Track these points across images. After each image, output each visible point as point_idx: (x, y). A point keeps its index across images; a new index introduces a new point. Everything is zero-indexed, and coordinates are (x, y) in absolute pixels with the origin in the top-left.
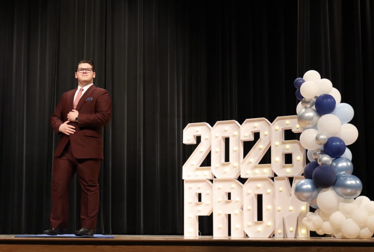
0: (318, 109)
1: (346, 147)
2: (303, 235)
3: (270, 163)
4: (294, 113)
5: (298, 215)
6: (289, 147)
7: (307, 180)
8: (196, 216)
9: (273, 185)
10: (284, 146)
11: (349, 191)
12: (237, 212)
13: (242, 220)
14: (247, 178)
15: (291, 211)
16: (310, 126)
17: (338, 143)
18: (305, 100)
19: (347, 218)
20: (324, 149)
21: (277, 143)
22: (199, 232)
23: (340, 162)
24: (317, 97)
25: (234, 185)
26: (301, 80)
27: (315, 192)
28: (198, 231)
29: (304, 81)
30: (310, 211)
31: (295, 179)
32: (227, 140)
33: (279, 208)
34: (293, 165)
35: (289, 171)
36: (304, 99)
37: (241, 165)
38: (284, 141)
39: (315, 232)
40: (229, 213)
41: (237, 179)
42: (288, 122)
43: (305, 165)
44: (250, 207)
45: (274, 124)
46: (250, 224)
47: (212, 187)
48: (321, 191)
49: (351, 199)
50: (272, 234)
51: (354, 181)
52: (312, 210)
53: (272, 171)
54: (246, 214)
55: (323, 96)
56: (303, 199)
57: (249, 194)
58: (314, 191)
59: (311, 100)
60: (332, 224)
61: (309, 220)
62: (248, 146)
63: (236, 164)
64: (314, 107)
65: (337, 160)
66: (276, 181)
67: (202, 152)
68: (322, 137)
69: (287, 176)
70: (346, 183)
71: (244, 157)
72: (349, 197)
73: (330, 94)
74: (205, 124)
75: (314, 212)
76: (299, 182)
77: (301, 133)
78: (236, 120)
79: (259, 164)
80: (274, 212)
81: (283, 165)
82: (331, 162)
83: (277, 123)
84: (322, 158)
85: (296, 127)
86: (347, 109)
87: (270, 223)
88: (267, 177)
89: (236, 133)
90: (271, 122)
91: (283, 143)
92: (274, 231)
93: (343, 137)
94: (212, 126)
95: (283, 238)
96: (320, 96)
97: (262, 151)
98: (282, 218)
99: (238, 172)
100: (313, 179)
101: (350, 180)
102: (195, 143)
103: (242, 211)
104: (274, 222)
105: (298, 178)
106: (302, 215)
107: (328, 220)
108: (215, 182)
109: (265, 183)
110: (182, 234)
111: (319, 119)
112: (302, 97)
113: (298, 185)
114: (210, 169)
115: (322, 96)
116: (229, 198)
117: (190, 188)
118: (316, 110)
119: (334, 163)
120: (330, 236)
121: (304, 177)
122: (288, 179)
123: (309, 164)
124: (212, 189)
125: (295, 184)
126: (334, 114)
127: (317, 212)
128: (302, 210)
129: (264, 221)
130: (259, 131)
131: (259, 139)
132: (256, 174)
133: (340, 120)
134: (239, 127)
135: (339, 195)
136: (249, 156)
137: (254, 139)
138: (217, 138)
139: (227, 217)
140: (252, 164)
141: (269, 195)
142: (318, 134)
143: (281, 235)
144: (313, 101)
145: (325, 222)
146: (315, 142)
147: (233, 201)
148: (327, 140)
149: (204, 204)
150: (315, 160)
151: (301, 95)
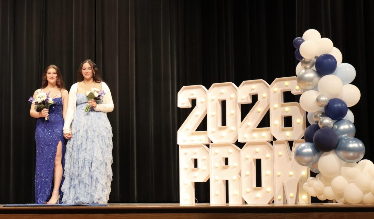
0: (318, 70)
1: (348, 109)
2: (304, 201)
3: (269, 126)
4: (294, 74)
5: (298, 180)
6: (289, 109)
7: (308, 144)
8: (192, 183)
9: (271, 148)
10: (283, 108)
11: (351, 154)
12: (235, 177)
13: (240, 188)
14: (244, 142)
15: (291, 176)
16: (310, 87)
17: (340, 105)
18: (304, 60)
19: (349, 183)
20: (325, 111)
21: (276, 106)
22: (195, 200)
23: (341, 124)
24: (317, 57)
25: (231, 150)
26: (300, 39)
27: (316, 156)
28: (194, 198)
29: (303, 41)
30: (311, 176)
31: (295, 143)
32: (224, 103)
33: (279, 173)
34: (293, 128)
35: (289, 134)
36: (303, 59)
37: (239, 129)
38: (283, 103)
39: (316, 197)
41: (234, 144)
42: (287, 83)
43: (306, 129)
44: (248, 173)
45: (273, 85)
46: (248, 190)
47: (209, 153)
48: (322, 156)
49: (354, 163)
50: (271, 200)
51: (356, 145)
52: (313, 175)
53: (272, 135)
56: (304, 164)
57: (247, 159)
58: (314, 155)
59: (311, 60)
60: (334, 189)
61: (310, 185)
62: (245, 109)
63: (233, 128)
64: (314, 68)
65: (338, 122)
66: (276, 145)
67: (197, 116)
68: (323, 98)
69: (287, 140)
70: (348, 146)
71: (242, 119)
72: (351, 161)
73: (331, 54)
74: (201, 86)
75: (315, 177)
76: (300, 145)
77: (300, 95)
78: (232, 82)
79: (258, 127)
80: (273, 178)
81: (282, 128)
82: (332, 125)
83: (276, 83)
84: (323, 120)
85: (295, 89)
86: (348, 69)
87: (269, 189)
88: (266, 142)
89: (233, 96)
90: (270, 84)
91: (282, 106)
93: (344, 99)
94: (208, 88)
95: (284, 204)
96: (321, 56)
97: (260, 114)
98: (282, 183)
99: (235, 136)
100: (314, 143)
101: (353, 143)
102: (190, 106)
103: (240, 178)
104: (274, 188)
105: (298, 142)
106: (302, 181)
107: (330, 185)
108: (212, 147)
109: (264, 147)
110: (178, 202)
111: (319, 80)
112: (302, 58)
113: (299, 149)
114: (206, 134)
115: (323, 56)
116: (227, 163)
117: (186, 154)
118: (316, 70)
119: (335, 126)
120: (332, 201)
121: (305, 141)
122: (287, 143)
123: (309, 127)
124: (208, 154)
125: (295, 148)
126: (335, 75)
127: (319, 178)
128: (303, 175)
129: (263, 187)
130: (257, 93)
131: (257, 102)
132: (254, 138)
133: (341, 81)
134: (236, 89)
135: (341, 159)
136: (246, 119)
137: (251, 102)
138: (214, 101)
139: (224, 184)
140: (249, 129)
141: (268, 160)
142: (318, 95)
143: (281, 201)
144: (313, 61)
145: (326, 187)
146: (315, 104)
147: (230, 167)
148: (328, 102)
149: (200, 170)
150: (316, 123)
151: (301, 55)
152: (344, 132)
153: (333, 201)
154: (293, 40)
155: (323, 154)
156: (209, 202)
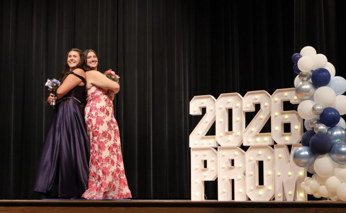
0: (314, 82)
1: (341, 117)
2: (301, 197)
3: (270, 131)
4: (293, 86)
5: (296, 180)
6: (288, 117)
7: (305, 148)
8: (202, 181)
9: (273, 152)
10: (282, 116)
11: (343, 157)
12: (240, 177)
13: (244, 186)
14: (249, 146)
15: (290, 176)
16: (307, 97)
17: (333, 113)
18: (302, 74)
19: (342, 182)
20: (320, 119)
21: (277, 114)
22: (205, 196)
23: (334, 130)
24: (313, 71)
25: (236, 153)
26: (298, 55)
27: (312, 159)
28: (204, 195)
29: (301, 56)
30: (308, 176)
31: (294, 147)
32: (230, 111)
33: (279, 174)
34: (292, 133)
35: (287, 139)
36: (301, 73)
37: (244, 134)
38: (283, 111)
39: (312, 195)
40: (233, 178)
41: (239, 147)
42: (286, 94)
43: (303, 134)
44: (251, 173)
45: (274, 95)
46: (252, 188)
47: (217, 154)
48: (317, 158)
50: (272, 198)
52: (310, 175)
53: (272, 139)
54: (248, 179)
56: (301, 165)
57: (251, 161)
58: (311, 157)
59: (308, 74)
60: (327, 188)
61: (306, 185)
62: (249, 117)
63: (239, 133)
64: (310, 80)
65: (331, 129)
66: (276, 148)
67: (207, 122)
68: (318, 107)
69: (286, 144)
70: (341, 150)
71: (246, 126)
72: (344, 163)
73: (326, 68)
74: (210, 96)
75: (311, 177)
76: (298, 149)
77: (298, 104)
78: (238, 93)
79: (260, 132)
80: (274, 177)
81: (282, 133)
82: (326, 131)
83: (276, 94)
84: (319, 126)
85: (294, 99)
86: (341, 82)
87: (270, 188)
88: (267, 145)
89: (238, 105)
90: (271, 94)
91: (282, 114)
92: (274, 195)
93: (337, 108)
94: (216, 98)
95: (283, 200)
96: (316, 70)
97: (263, 121)
98: (282, 183)
99: (240, 140)
100: (310, 146)
101: (345, 147)
102: (201, 114)
103: (244, 177)
104: (275, 187)
105: (296, 146)
106: (300, 180)
107: (324, 185)
108: (220, 149)
109: (265, 150)
110: (190, 199)
111: (315, 91)
112: (300, 71)
113: (296, 152)
114: (214, 138)
115: (318, 70)
117: (197, 156)
118: (312, 82)
119: (329, 132)
120: (326, 199)
121: (302, 145)
122: (287, 147)
123: (306, 132)
124: (217, 156)
125: (293, 151)
126: (329, 87)
127: (314, 177)
128: (300, 175)
129: (265, 186)
130: (260, 102)
131: (260, 110)
132: (257, 142)
133: (334, 92)
134: (241, 99)
135: (335, 162)
136: (250, 125)
137: (255, 110)
138: (221, 110)
139: (230, 183)
140: (253, 134)
141: (269, 161)
142: (314, 105)
143: (281, 198)
144: (310, 74)
145: (321, 186)
146: (311, 112)
147: (236, 168)
148: (322, 111)
149: (209, 170)
150: (312, 129)
151: (298, 68)
152: (338, 137)
153: (328, 199)
154: (292, 56)
155: (319, 156)
156: (217, 199)
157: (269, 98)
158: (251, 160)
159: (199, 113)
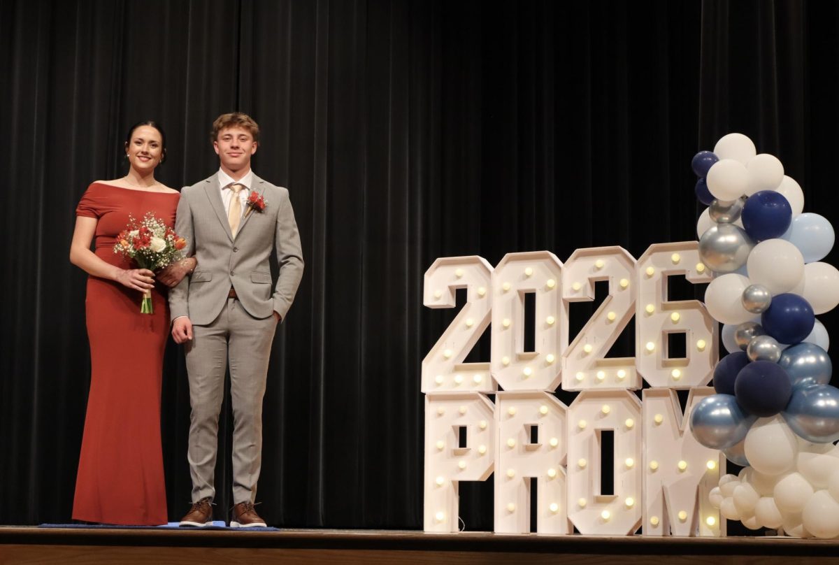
0: (748, 227)
1: (816, 320)
2: (711, 527)
3: (632, 354)
4: (693, 236)
5: (699, 480)
6: (679, 316)
7: (721, 397)
8: (453, 482)
9: (639, 408)
10: (666, 314)
11: (821, 423)
12: (552, 472)
13: (563, 496)
14: (576, 390)
15: (682, 471)
16: (730, 267)
17: (797, 309)
18: (717, 204)
19: (816, 489)
20: (763, 322)
21: (650, 308)
22: (459, 520)
23: (799, 353)
24: (747, 197)
25: (544, 409)
26: (708, 156)
27: (741, 426)
28: (457, 517)
29: (715, 159)
30: (728, 472)
31: (693, 395)
32: (530, 300)
33: (654, 465)
34: (689, 360)
35: (677, 374)
36: (715, 202)
37: (564, 358)
38: (666, 301)
39: (739, 522)
41: (552, 393)
42: (676, 257)
43: (718, 362)
44: (583, 462)
45: (645, 260)
46: (583, 501)
47: (492, 412)
48: (753, 426)
49: (827, 445)
50: (635, 527)
51: (833, 401)
52: (733, 469)
53: (638, 375)
54: (574, 478)
55: (762, 195)
56: (712, 443)
57: (582, 429)
58: (737, 423)
59: (733, 205)
60: (779, 504)
61: (725, 494)
62: (580, 315)
63: (551, 358)
64: (739, 222)
65: (791, 348)
66: (648, 398)
67: (469, 327)
68: (758, 293)
69: (673, 388)
70: (814, 405)
71: (571, 339)
72: (821, 439)
73: (779, 190)
74: (478, 259)
75: (737, 475)
76: (703, 401)
77: (707, 284)
78: (551, 251)
79: (608, 356)
80: (640, 473)
81: (664, 359)
82: (778, 355)
83: (650, 259)
84: (758, 343)
85: (696, 270)
86: (817, 228)
87: (630, 501)
88: (625, 390)
89: (551, 283)
91: (665, 308)
92: (641, 520)
93: (806, 295)
94: (494, 265)
96: (755, 196)
97: (614, 326)
98: (660, 489)
99: (555, 376)
100: (736, 394)
101: (825, 398)
102: (453, 304)
103: (565, 473)
104: (642, 499)
105: (698, 392)
106: (708, 482)
107: (771, 495)
108: (500, 399)
109: (619, 403)
110: (421, 527)
111: (751, 249)
112: (713, 198)
113: (700, 409)
114: (488, 369)
115: (759, 195)
117: (440, 415)
118: (743, 227)
119: (785, 357)
120: (774, 532)
121: (714, 391)
122: (675, 395)
123: (725, 357)
124: (493, 417)
125: (693, 405)
126: (788, 239)
127: (745, 477)
128: (709, 469)
129: (617, 496)
130: (608, 277)
131: (608, 297)
132: (599, 381)
133: (799, 254)
134: (559, 268)
135: (798, 435)
136: (581, 338)
137: (594, 298)
138: (508, 294)
139: (527, 486)
140: (588, 359)
141: (629, 433)
142: (747, 286)
143: (656, 529)
144: (738, 207)
145: (763, 498)
146: (740, 305)
147: (543, 447)
148: (769, 301)
149: (472, 453)
150: (742, 351)
151: (709, 192)
152: (807, 371)
153: (778, 533)
154: (693, 157)
155: (757, 421)
156: (491, 528)
157: (630, 267)
158: (582, 427)
159: (450, 302)
